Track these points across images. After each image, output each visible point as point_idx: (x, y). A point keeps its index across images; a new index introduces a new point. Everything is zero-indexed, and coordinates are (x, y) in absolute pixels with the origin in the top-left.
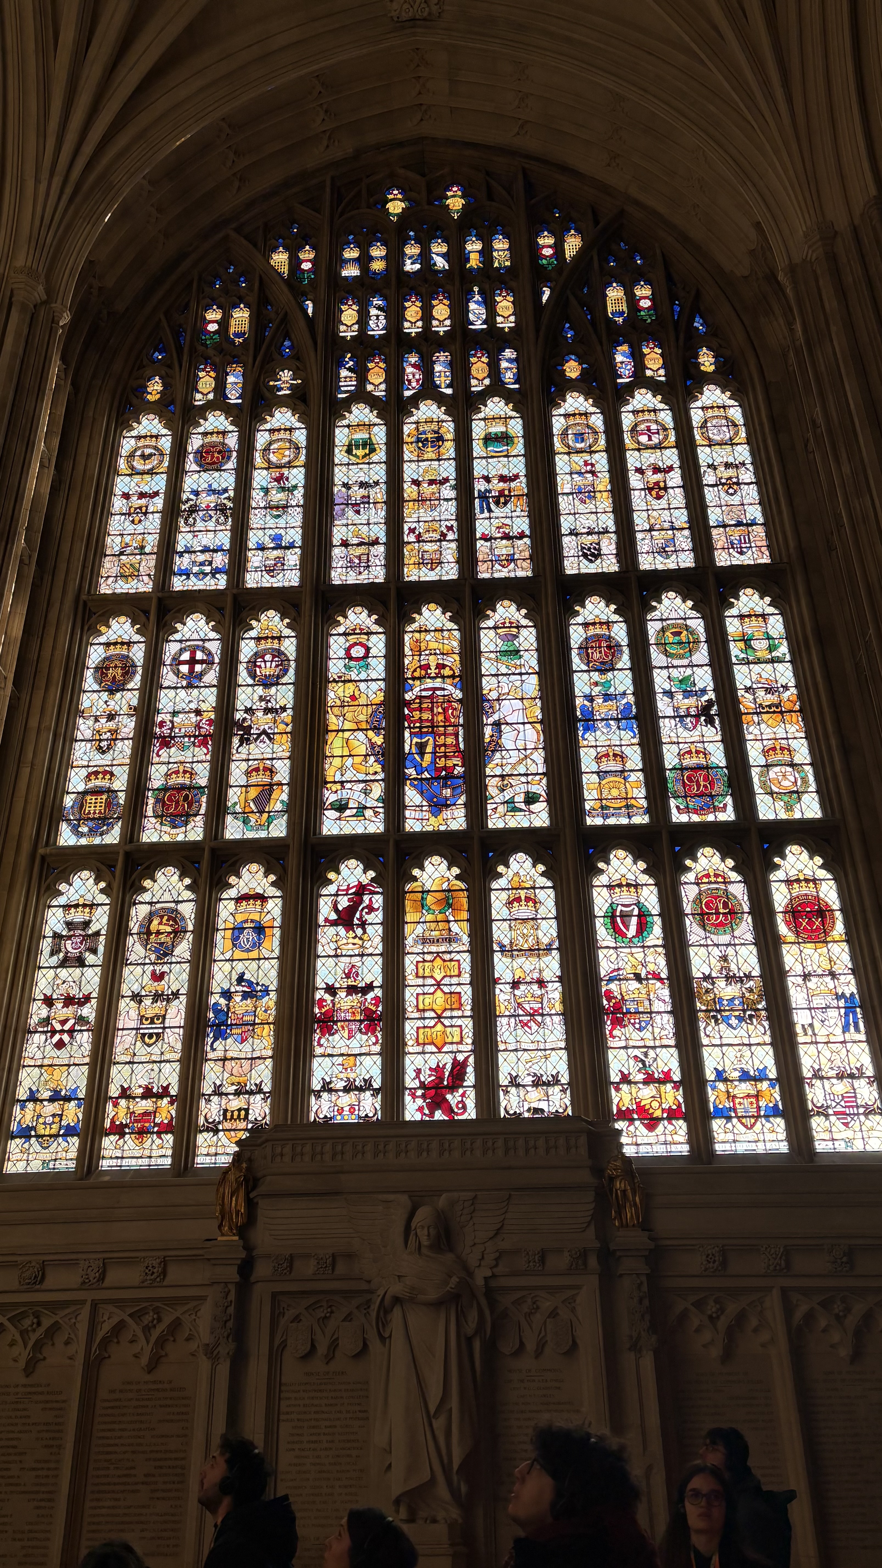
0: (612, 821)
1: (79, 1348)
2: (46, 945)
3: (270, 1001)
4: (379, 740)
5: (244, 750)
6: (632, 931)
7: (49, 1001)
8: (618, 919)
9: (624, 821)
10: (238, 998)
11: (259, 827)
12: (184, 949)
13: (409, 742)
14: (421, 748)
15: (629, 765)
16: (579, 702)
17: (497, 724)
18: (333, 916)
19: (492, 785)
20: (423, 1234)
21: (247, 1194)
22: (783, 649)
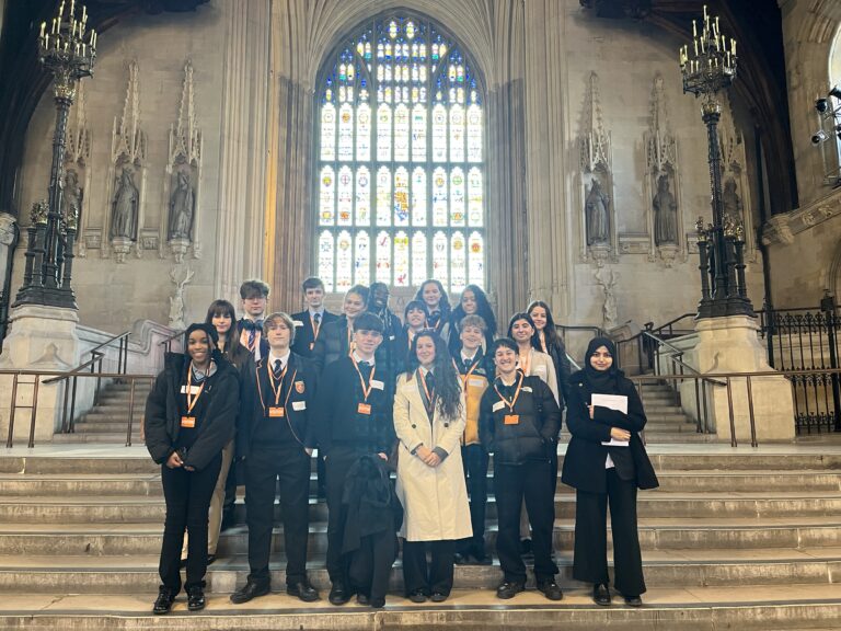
0: (438, 225)
2: (320, 247)
3: (368, 260)
4: (389, 202)
5: (359, 203)
6: (440, 249)
7: (322, 258)
9: (441, 225)
10: (361, 259)
11: (363, 223)
12: (349, 249)
14: (398, 205)
15: (444, 212)
16: (434, 196)
17: (416, 200)
18: (380, 243)
19: (414, 215)
22: (481, 185)
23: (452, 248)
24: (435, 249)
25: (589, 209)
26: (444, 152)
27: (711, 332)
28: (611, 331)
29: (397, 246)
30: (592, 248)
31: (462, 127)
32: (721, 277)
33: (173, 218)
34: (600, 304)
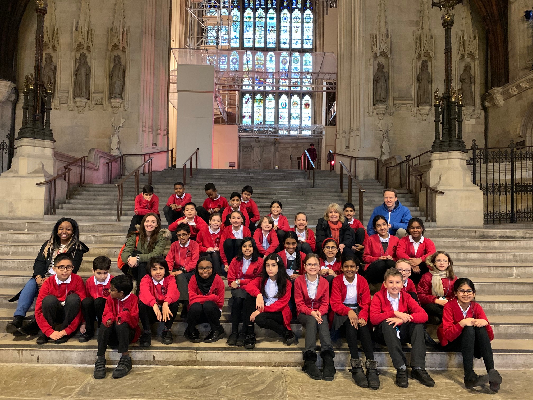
0: (283, 90)
6: (284, 106)
18: (245, 102)
22: (311, 63)
23: (292, 106)
24: (280, 106)
25: (376, 81)
26: (288, 42)
27: (438, 161)
28: (385, 161)
29: (256, 104)
30: (376, 107)
31: (299, 25)
32: (448, 127)
33: (111, 86)
34: (379, 143)
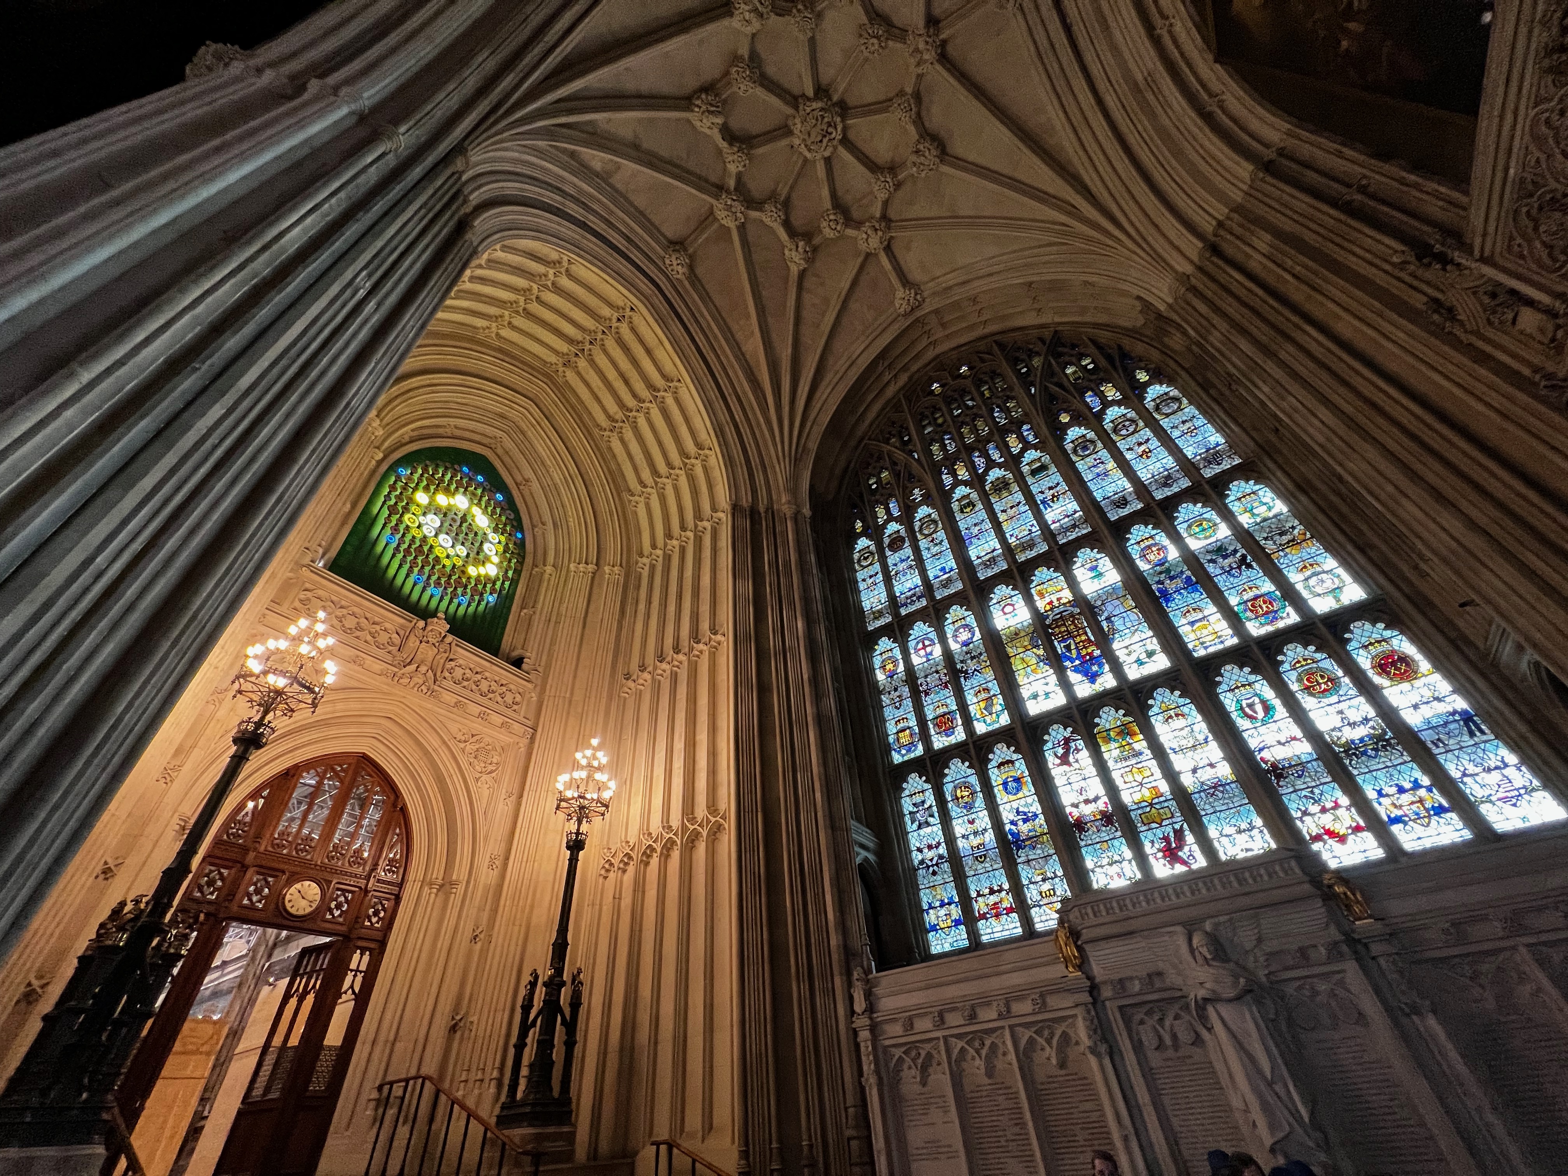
0: (1211, 650)
1: (1012, 1057)
2: (907, 819)
3: (1041, 820)
4: (1041, 652)
5: (968, 683)
6: (1261, 714)
7: (920, 850)
8: (1247, 710)
9: (1221, 647)
10: (1020, 823)
11: (994, 722)
12: (980, 802)
13: (1060, 648)
14: (1068, 648)
15: (1206, 613)
16: (1154, 587)
17: (1108, 619)
18: (1058, 761)
19: (1121, 654)
20: (1204, 950)
21: (1075, 943)
26: (1131, 494)
29: (1111, 752)
